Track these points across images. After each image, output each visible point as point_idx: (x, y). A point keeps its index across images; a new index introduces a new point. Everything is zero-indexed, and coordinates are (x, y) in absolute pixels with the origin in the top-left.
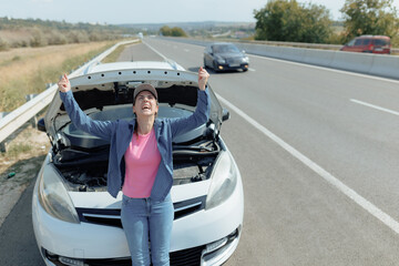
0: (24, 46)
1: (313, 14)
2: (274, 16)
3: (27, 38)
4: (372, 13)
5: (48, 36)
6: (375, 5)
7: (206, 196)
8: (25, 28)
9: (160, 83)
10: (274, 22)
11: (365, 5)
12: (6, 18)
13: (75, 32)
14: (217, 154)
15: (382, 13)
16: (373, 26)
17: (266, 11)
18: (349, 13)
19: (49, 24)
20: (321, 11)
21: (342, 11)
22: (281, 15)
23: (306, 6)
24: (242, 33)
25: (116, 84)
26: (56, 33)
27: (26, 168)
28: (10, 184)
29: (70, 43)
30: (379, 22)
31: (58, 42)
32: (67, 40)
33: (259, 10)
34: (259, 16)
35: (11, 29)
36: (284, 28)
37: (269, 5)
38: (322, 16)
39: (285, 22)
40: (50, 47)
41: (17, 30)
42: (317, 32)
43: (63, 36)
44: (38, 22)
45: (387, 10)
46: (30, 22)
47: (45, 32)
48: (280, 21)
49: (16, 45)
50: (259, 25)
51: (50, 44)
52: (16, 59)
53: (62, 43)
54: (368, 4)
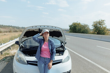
0: (7, 32)
1: (85, 26)
2: (74, 26)
3: (8, 30)
4: (100, 27)
5: (14, 30)
6: (101, 25)
7: (62, 59)
8: (8, 28)
9: (51, 30)
10: (74, 28)
11: (98, 24)
12: (3, 25)
13: (21, 29)
14: (64, 50)
15: (103, 27)
16: (101, 30)
17: (72, 25)
18: (94, 26)
19: (14, 27)
20: (87, 26)
21: (92, 26)
22: (76, 26)
23: (83, 24)
24: (66, 31)
25: (39, 29)
26: (16, 29)
27: (8, 58)
28: (3, 62)
29: (19, 32)
30: (102, 29)
31: (16, 31)
32: (19, 31)
33: (70, 25)
34: (70, 26)
35: (4, 28)
36: (77, 30)
37: (73, 24)
38: (87, 27)
39: (77, 28)
40: (14, 33)
41: (5, 28)
42: (86, 31)
43: (17, 30)
44: (11, 26)
45: (104, 26)
46: (9, 26)
47: (13, 29)
48: (76, 28)
49: (5, 32)
50: (70, 29)
51: (14, 32)
52: (5, 35)
53: (17, 32)
54: (99, 24)
